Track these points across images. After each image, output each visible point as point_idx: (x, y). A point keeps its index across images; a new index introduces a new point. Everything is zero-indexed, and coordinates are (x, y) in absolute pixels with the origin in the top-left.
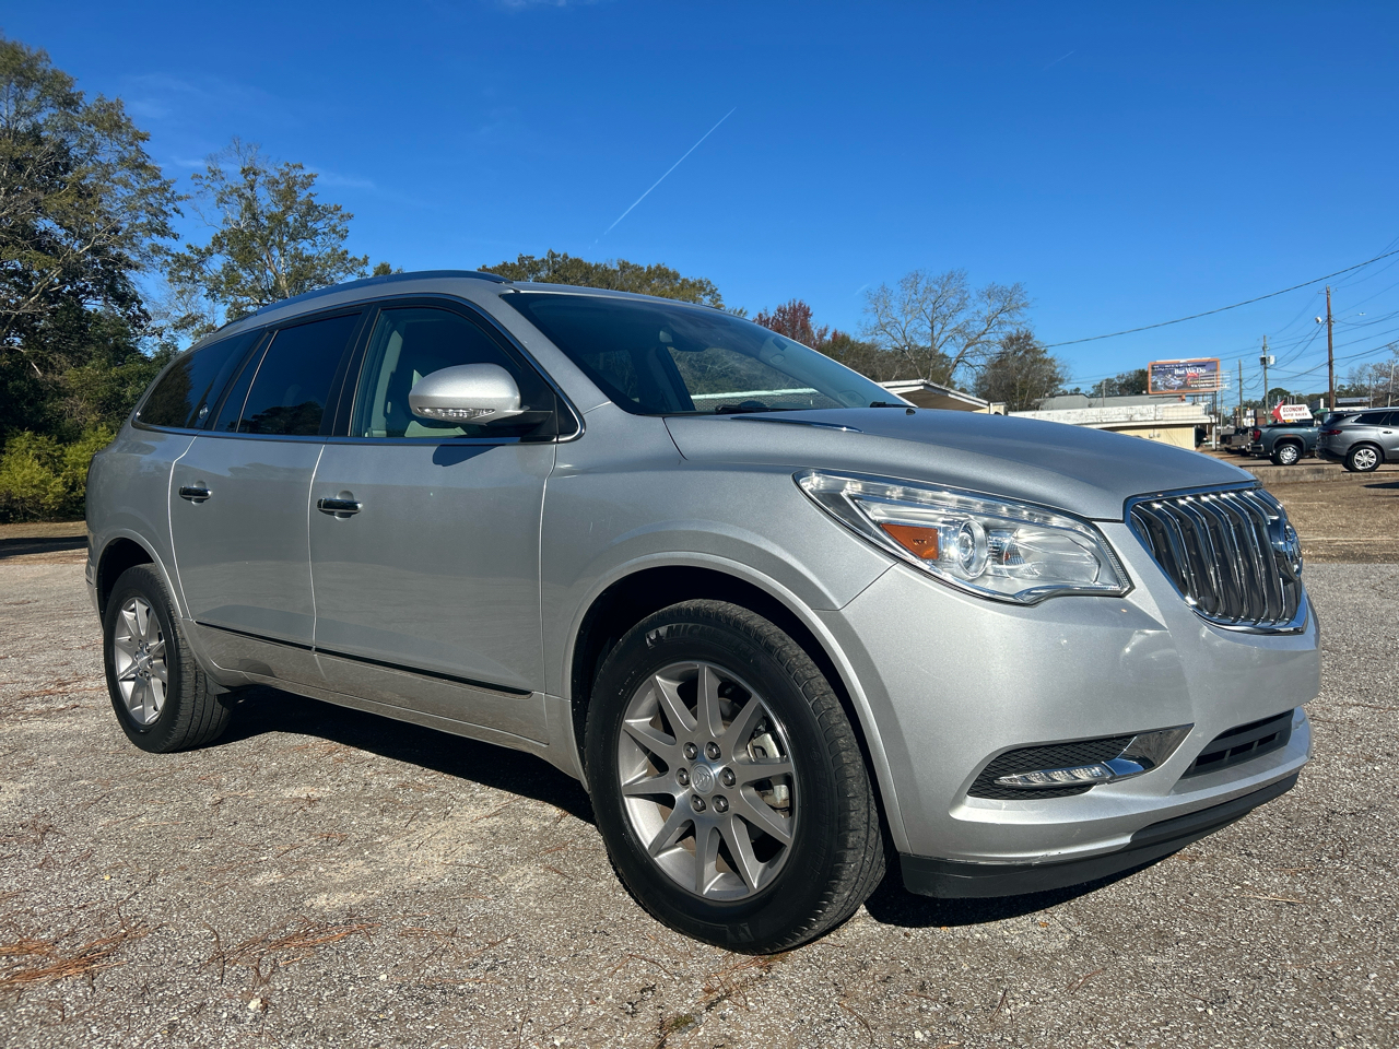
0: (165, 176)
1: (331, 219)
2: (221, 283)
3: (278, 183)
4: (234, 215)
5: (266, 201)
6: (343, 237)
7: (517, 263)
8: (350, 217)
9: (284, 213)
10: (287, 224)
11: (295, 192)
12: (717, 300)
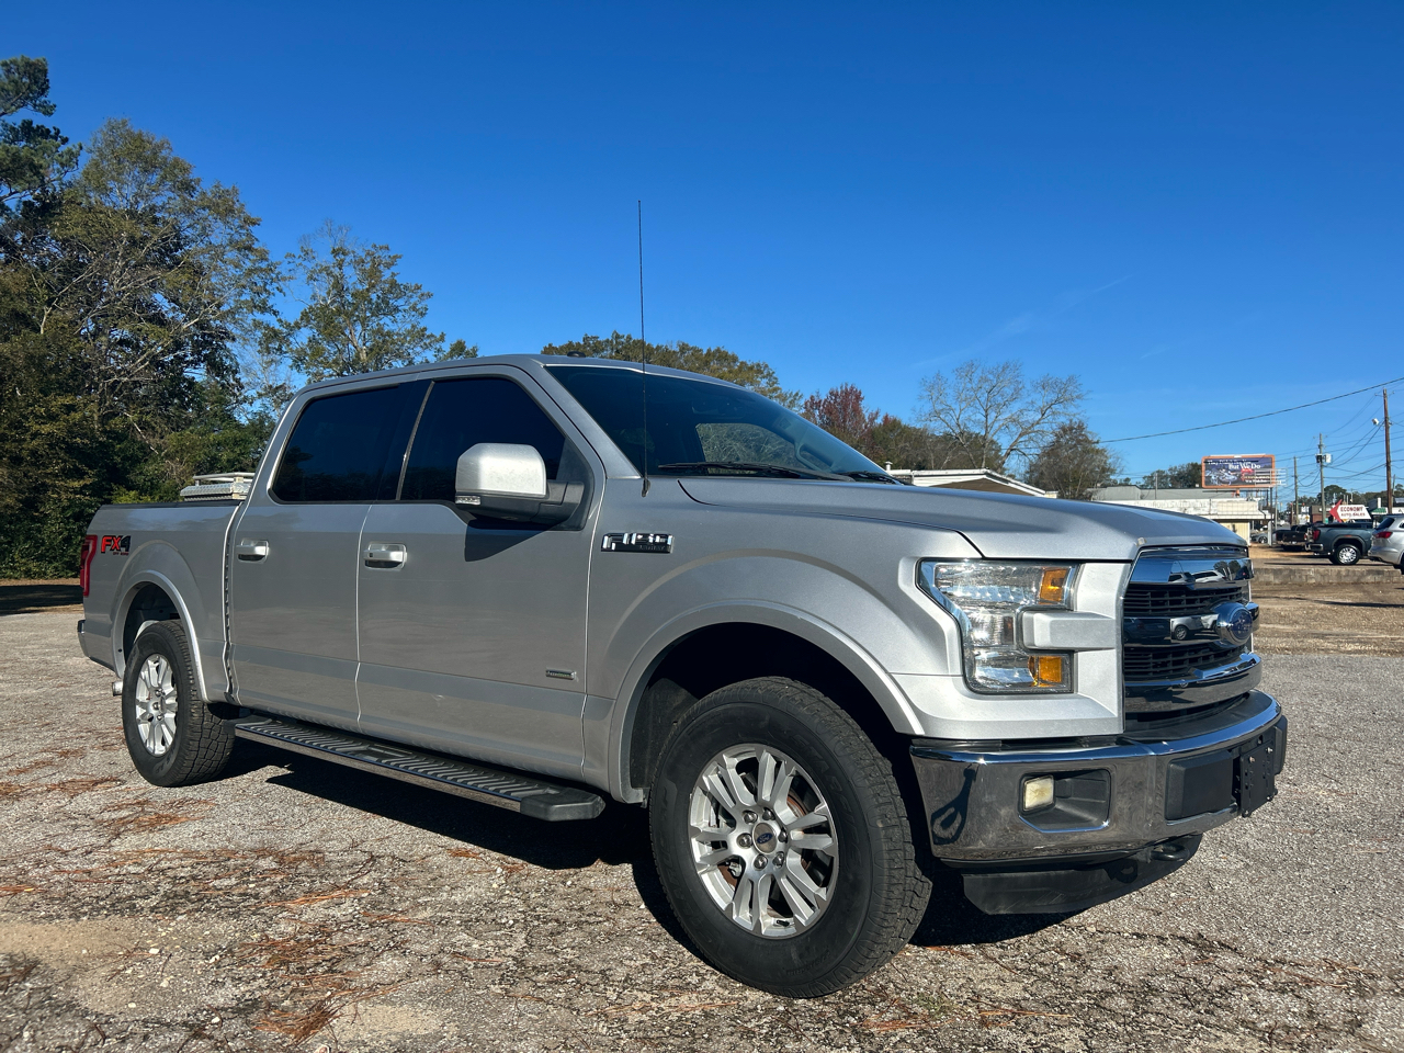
0: (273, 258)
1: (411, 297)
2: (306, 354)
3: (363, 262)
4: (322, 291)
5: (352, 278)
6: (422, 314)
7: (582, 343)
8: (429, 295)
9: (368, 290)
10: (370, 301)
11: (380, 272)
12: (774, 383)
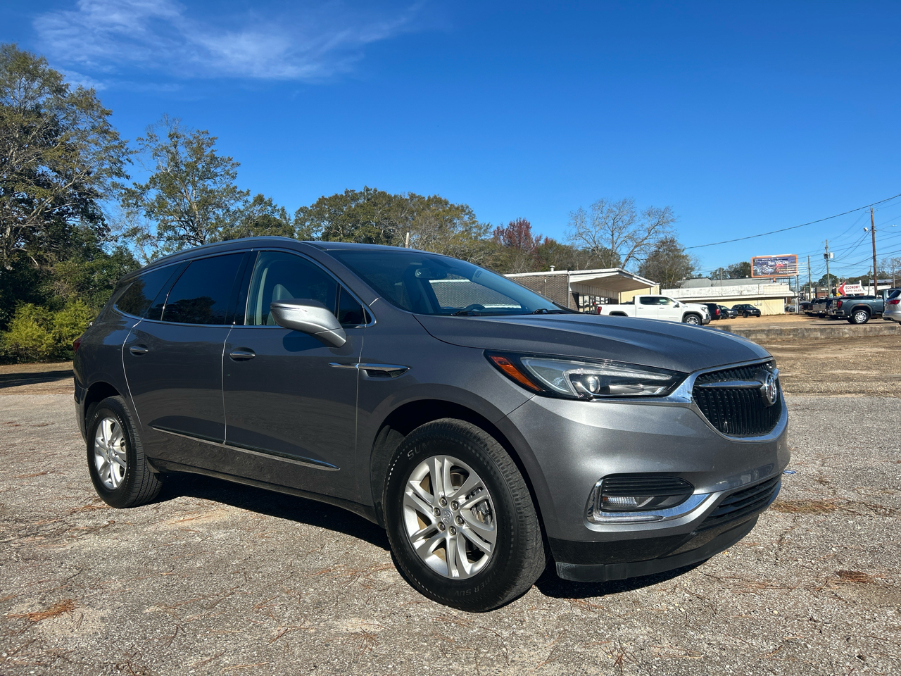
0: (122, 138)
1: (226, 166)
2: (155, 207)
3: (192, 143)
4: (164, 164)
5: (184, 154)
6: (234, 177)
7: (344, 195)
8: (238, 165)
9: (195, 162)
10: (198, 170)
11: (203, 149)
12: (473, 218)
